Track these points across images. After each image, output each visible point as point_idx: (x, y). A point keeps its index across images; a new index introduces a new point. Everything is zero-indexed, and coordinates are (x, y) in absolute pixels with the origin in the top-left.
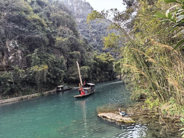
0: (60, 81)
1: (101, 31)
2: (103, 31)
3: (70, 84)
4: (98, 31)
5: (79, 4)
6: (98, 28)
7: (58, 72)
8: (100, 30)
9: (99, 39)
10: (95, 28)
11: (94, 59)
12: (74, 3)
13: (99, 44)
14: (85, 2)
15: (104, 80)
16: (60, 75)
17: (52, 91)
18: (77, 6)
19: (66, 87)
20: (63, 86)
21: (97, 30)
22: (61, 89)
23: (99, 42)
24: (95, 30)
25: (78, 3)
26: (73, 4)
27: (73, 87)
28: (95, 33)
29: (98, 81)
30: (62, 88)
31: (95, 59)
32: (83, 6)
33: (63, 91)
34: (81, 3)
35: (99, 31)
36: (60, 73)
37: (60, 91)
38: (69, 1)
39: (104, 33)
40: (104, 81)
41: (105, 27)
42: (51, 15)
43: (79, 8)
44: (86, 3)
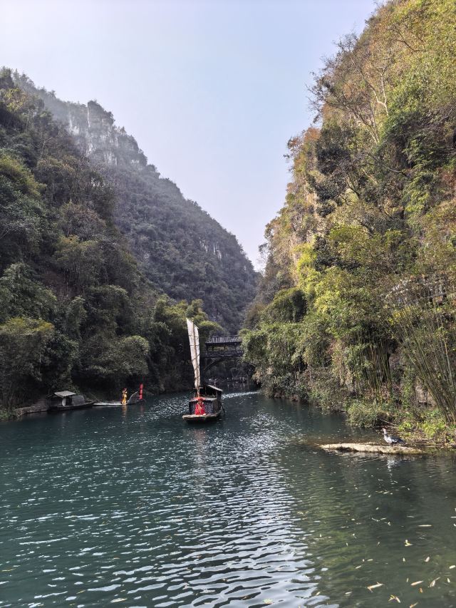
0: (63, 376)
1: (166, 230)
2: (172, 231)
3: (87, 391)
4: (156, 229)
5: (103, 137)
6: (159, 222)
7: (60, 345)
8: (164, 228)
9: (160, 255)
10: (148, 220)
11: (157, 314)
12: (90, 132)
13: (159, 271)
14: (124, 134)
15: (178, 386)
16: (64, 355)
17: (32, 409)
18: (96, 140)
19: (80, 399)
20: (71, 394)
21: (154, 226)
22: (64, 404)
23: (159, 264)
24: (150, 227)
25: (101, 133)
26: (84, 135)
27: (98, 402)
28: (149, 233)
29: (162, 388)
30: (69, 399)
31: (160, 316)
32: (117, 145)
33: (71, 409)
34: (113, 137)
35: (160, 230)
36: (64, 349)
37: (62, 410)
38: (70, 122)
39: (178, 240)
40: (180, 392)
41: (180, 220)
42: (40, 161)
43: (105, 149)
44: (126, 136)
